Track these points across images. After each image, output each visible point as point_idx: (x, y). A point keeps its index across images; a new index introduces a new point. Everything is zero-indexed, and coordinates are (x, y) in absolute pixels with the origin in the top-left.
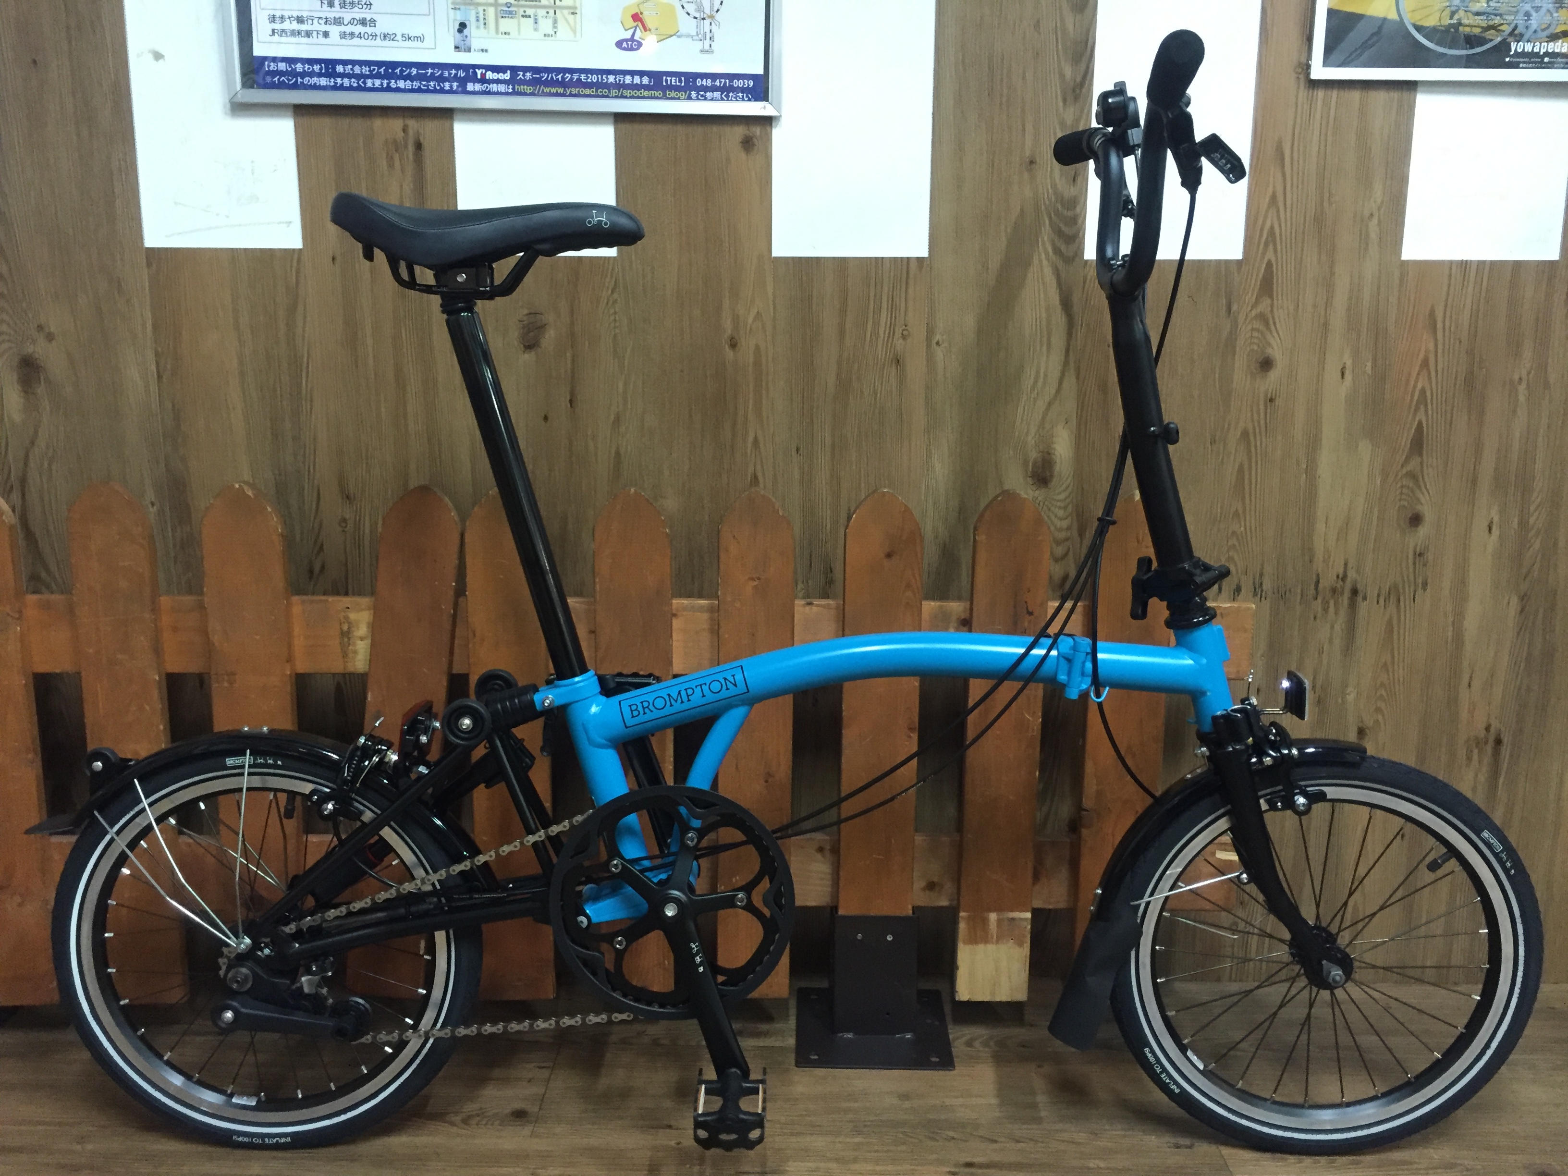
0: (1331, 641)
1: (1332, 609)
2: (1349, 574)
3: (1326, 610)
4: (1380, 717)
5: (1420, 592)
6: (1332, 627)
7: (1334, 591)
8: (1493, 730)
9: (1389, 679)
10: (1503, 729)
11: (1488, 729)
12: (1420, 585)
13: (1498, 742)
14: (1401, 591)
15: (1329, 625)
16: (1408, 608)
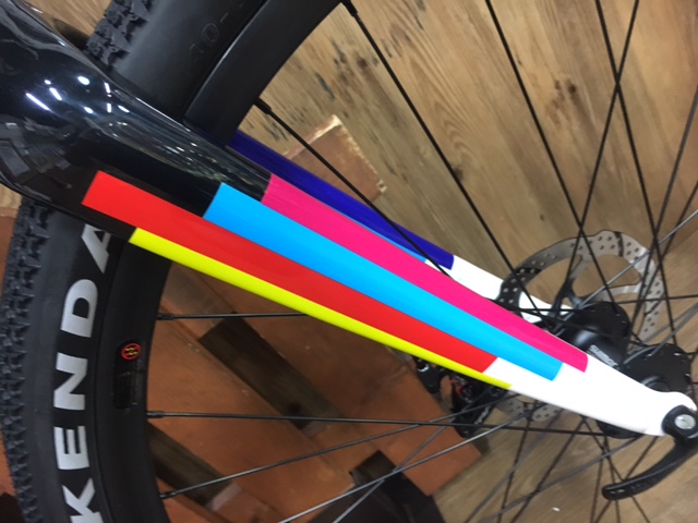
0: (376, 123)
1: (354, 95)
2: (344, 51)
3: (350, 101)
4: (464, 150)
5: (420, 14)
6: (367, 111)
7: (343, 77)
8: (562, 84)
9: (448, 114)
10: (570, 76)
11: (557, 86)
12: (417, 8)
13: (573, 89)
14: (403, 28)
15: (363, 113)
16: (420, 38)
